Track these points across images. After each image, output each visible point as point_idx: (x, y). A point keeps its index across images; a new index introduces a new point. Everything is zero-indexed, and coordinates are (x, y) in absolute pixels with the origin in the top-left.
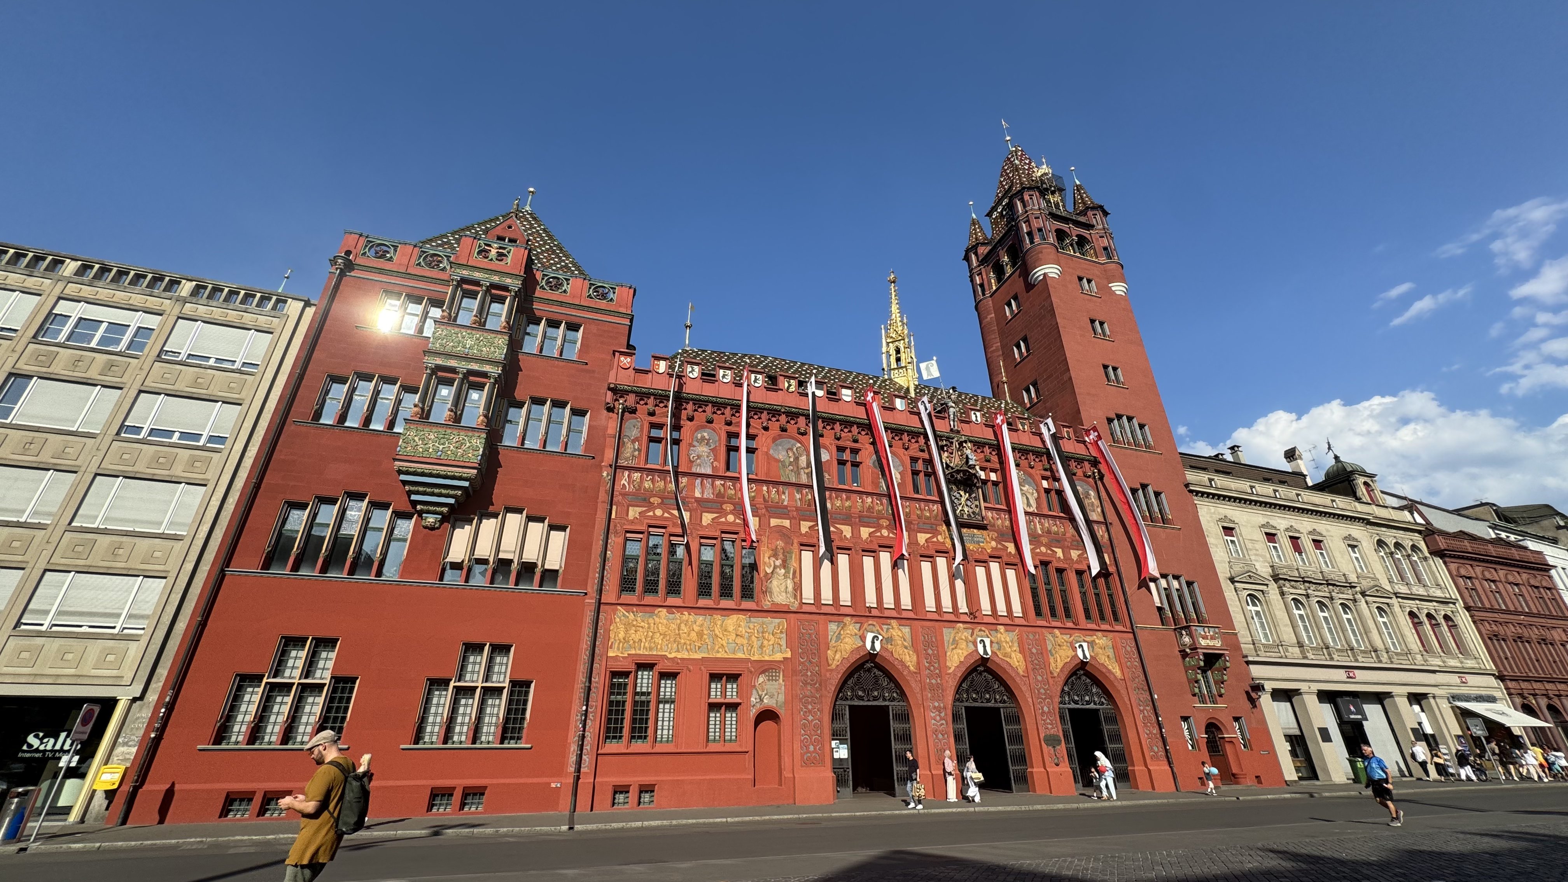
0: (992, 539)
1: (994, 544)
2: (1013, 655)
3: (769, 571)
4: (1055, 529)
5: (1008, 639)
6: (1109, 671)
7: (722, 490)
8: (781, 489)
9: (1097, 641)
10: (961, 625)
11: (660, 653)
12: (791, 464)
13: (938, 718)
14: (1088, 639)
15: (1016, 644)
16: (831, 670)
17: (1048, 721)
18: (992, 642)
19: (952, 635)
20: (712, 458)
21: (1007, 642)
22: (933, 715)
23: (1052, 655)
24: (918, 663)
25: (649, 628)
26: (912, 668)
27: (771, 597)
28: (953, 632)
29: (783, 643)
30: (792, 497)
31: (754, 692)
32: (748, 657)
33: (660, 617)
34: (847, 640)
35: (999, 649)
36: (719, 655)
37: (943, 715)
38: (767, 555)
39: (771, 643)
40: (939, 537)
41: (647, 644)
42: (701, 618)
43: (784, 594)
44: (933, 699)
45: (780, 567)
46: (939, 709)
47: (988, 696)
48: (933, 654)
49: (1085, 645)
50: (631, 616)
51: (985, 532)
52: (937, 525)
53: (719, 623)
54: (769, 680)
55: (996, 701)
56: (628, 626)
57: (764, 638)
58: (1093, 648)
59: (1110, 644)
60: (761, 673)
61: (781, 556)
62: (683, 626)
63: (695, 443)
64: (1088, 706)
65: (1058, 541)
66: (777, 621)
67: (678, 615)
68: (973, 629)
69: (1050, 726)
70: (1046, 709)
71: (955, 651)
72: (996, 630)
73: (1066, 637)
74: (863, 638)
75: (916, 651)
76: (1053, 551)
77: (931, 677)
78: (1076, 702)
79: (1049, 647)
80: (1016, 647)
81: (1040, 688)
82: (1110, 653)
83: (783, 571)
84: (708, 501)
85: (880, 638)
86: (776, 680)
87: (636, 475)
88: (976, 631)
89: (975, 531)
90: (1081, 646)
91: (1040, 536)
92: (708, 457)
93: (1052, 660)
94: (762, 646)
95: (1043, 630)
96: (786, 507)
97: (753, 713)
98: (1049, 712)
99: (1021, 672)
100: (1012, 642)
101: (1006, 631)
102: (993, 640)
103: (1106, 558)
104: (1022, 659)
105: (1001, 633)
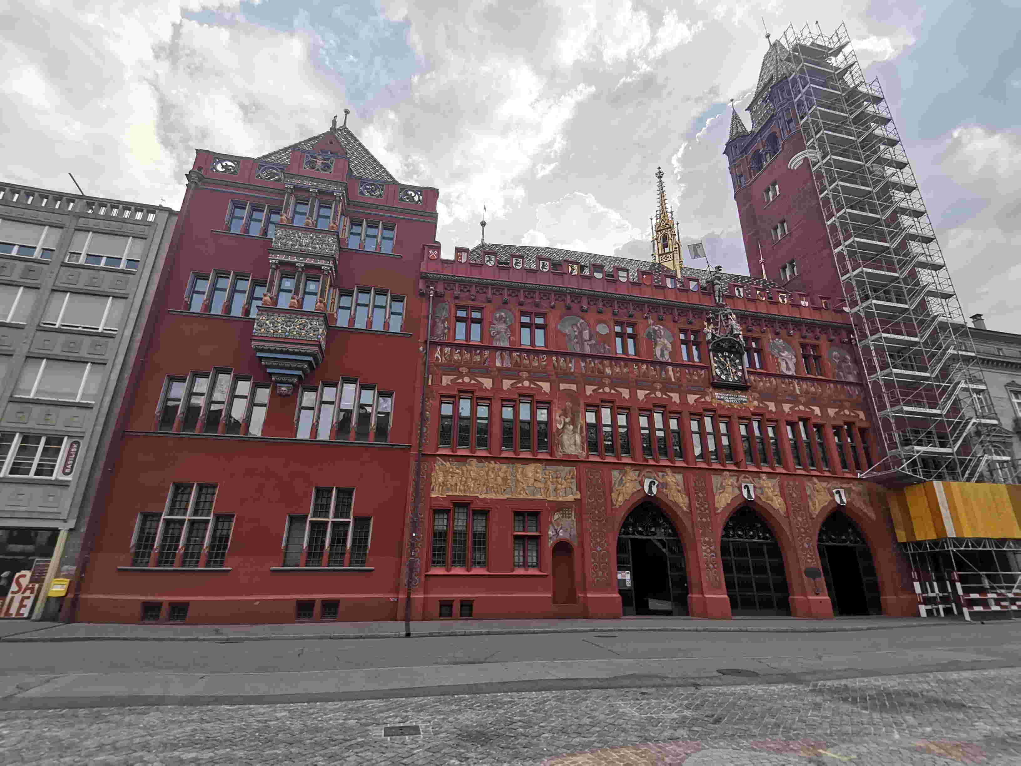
0: (754, 399)
1: (756, 403)
2: (775, 498)
3: (560, 427)
4: (813, 389)
5: (770, 485)
6: (864, 514)
7: (519, 360)
8: (568, 359)
9: (853, 488)
10: (728, 473)
11: (472, 495)
12: (576, 337)
13: (709, 551)
14: (845, 486)
15: (778, 489)
16: (616, 509)
17: (808, 556)
18: (755, 487)
19: (719, 482)
20: (509, 333)
21: (769, 488)
22: (704, 548)
23: (811, 499)
24: (690, 504)
25: (463, 473)
26: (685, 509)
27: (562, 448)
28: (721, 478)
29: (574, 487)
30: (577, 366)
31: (551, 527)
32: (545, 498)
33: (470, 465)
34: (628, 485)
35: (762, 494)
36: (521, 497)
37: (712, 548)
38: (558, 415)
39: (563, 487)
40: (708, 399)
41: (462, 488)
42: (504, 467)
43: (573, 446)
44: (704, 535)
45: (569, 423)
46: (709, 543)
47: (751, 533)
48: (703, 496)
49: (842, 492)
50: (448, 465)
51: (747, 394)
52: (704, 388)
53: (520, 470)
54: (563, 517)
56: (446, 472)
57: (557, 482)
58: (849, 494)
60: (556, 511)
61: (570, 414)
62: (490, 473)
63: (495, 322)
64: (844, 544)
66: (568, 469)
67: (486, 464)
68: (738, 476)
69: (810, 561)
70: (806, 546)
71: (722, 495)
72: (760, 478)
73: (824, 484)
74: (642, 484)
75: (688, 495)
76: (812, 409)
77: (702, 516)
78: (833, 540)
79: (808, 493)
80: (777, 492)
81: (800, 528)
82: (866, 498)
83: (571, 427)
84: (508, 369)
85: (657, 483)
86: (569, 517)
87: (447, 350)
88: (741, 478)
89: (739, 392)
90: (838, 492)
91: (799, 396)
92: (506, 332)
93: (810, 504)
94: (556, 490)
95: (802, 478)
96: (572, 374)
97: (551, 543)
98: (809, 548)
99: (782, 512)
100: (774, 487)
101: (769, 478)
102: (756, 485)
103: (862, 415)
104: (783, 502)
105: (764, 480)
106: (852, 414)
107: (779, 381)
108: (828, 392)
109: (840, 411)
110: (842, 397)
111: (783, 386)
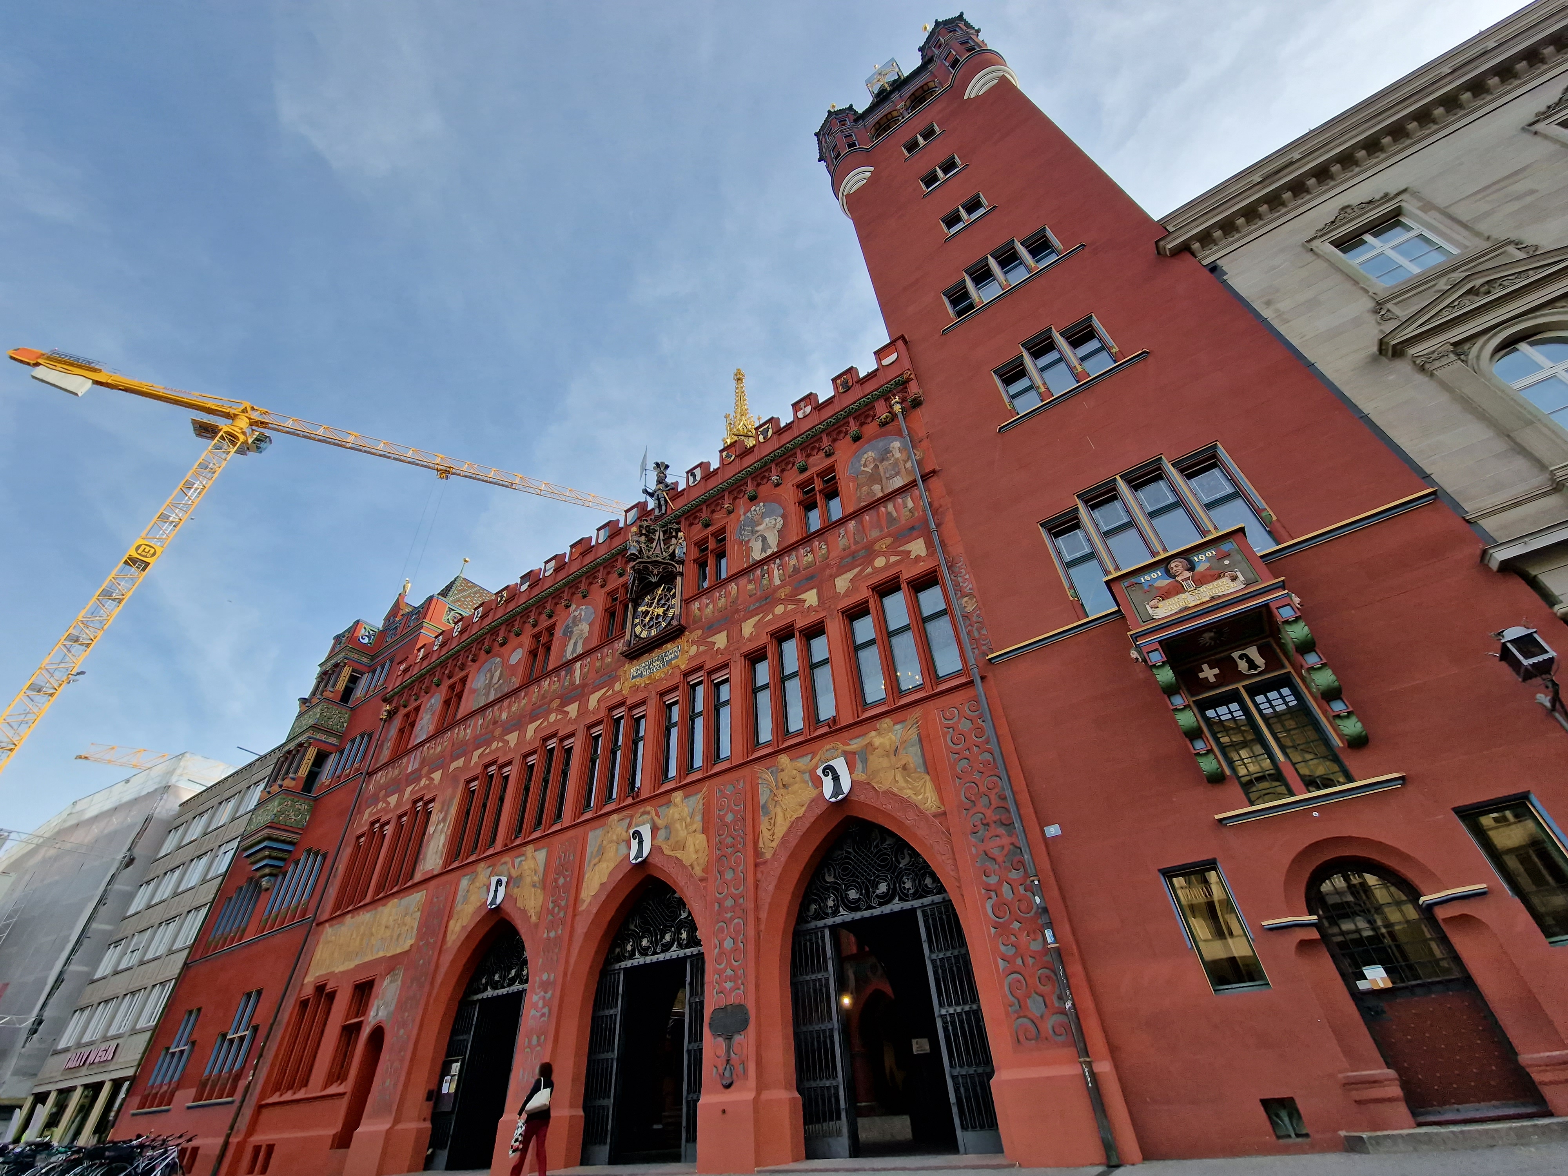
0: (694, 643)
1: (693, 650)
2: (690, 840)
3: (431, 831)
4: (810, 558)
5: (686, 811)
6: (905, 804)
7: (427, 753)
8: (468, 723)
9: (877, 741)
10: (615, 817)
12: (485, 687)
13: (541, 1004)
14: (856, 745)
15: (698, 818)
16: (446, 951)
17: (729, 972)
18: (654, 830)
19: (599, 840)
21: (682, 819)
22: (535, 999)
23: (767, 813)
24: (542, 907)
26: (534, 919)
27: (423, 865)
28: (599, 832)
29: (416, 924)
31: (375, 1002)
32: (384, 953)
34: (473, 897)
35: (667, 838)
36: (366, 959)
38: (435, 813)
39: (406, 928)
40: (617, 687)
41: (328, 962)
43: (433, 856)
45: (440, 822)
46: (545, 986)
47: (665, 938)
48: (564, 883)
49: (840, 765)
51: (682, 641)
52: (616, 670)
53: (377, 916)
54: (390, 982)
55: (680, 946)
57: (402, 923)
58: (865, 761)
59: (913, 734)
60: (387, 974)
61: (446, 806)
63: (424, 715)
64: (887, 909)
65: (810, 578)
66: (419, 896)
68: (632, 817)
69: (729, 985)
70: (728, 944)
71: (596, 868)
72: (669, 803)
73: (804, 762)
75: (544, 888)
76: (800, 600)
77: (552, 925)
78: (853, 907)
80: (698, 824)
81: (726, 898)
82: (913, 756)
83: (442, 825)
84: (415, 772)
85: (504, 879)
86: (394, 981)
88: (637, 819)
89: (669, 645)
90: (829, 770)
91: (780, 587)
92: (428, 723)
93: (764, 827)
94: (398, 936)
95: (756, 767)
97: (366, 1032)
98: (735, 950)
99: (698, 871)
100: (692, 816)
101: (686, 797)
102: (660, 822)
103: (918, 547)
104: (705, 843)
105: (676, 805)
106: (893, 559)
107: (743, 581)
108: (842, 542)
109: (862, 571)
110: (875, 534)
111: (750, 587)
